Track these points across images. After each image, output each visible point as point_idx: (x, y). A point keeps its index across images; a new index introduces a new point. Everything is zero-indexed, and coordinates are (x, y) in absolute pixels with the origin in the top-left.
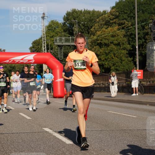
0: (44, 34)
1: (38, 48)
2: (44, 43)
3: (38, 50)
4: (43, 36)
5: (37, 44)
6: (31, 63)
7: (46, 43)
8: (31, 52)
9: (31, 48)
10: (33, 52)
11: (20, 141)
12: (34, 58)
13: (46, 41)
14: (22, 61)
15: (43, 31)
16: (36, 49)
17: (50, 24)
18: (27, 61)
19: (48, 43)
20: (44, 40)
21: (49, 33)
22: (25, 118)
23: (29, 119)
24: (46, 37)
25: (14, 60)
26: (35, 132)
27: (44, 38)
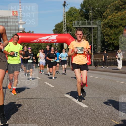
0: (65, 19)
1: (60, 30)
2: (65, 26)
3: (59, 31)
4: (64, 21)
5: (59, 27)
6: (54, 42)
7: (66, 26)
8: (54, 33)
9: (54, 30)
10: (56, 33)
11: (46, 105)
12: (56, 38)
13: (66, 24)
14: (47, 41)
15: (64, 16)
16: (58, 31)
17: (69, 10)
18: (51, 40)
19: (68, 26)
20: (65, 24)
21: (69, 18)
22: (50, 86)
23: (53, 87)
24: (66, 21)
25: (40, 40)
26: (58, 98)
27: (65, 22)
